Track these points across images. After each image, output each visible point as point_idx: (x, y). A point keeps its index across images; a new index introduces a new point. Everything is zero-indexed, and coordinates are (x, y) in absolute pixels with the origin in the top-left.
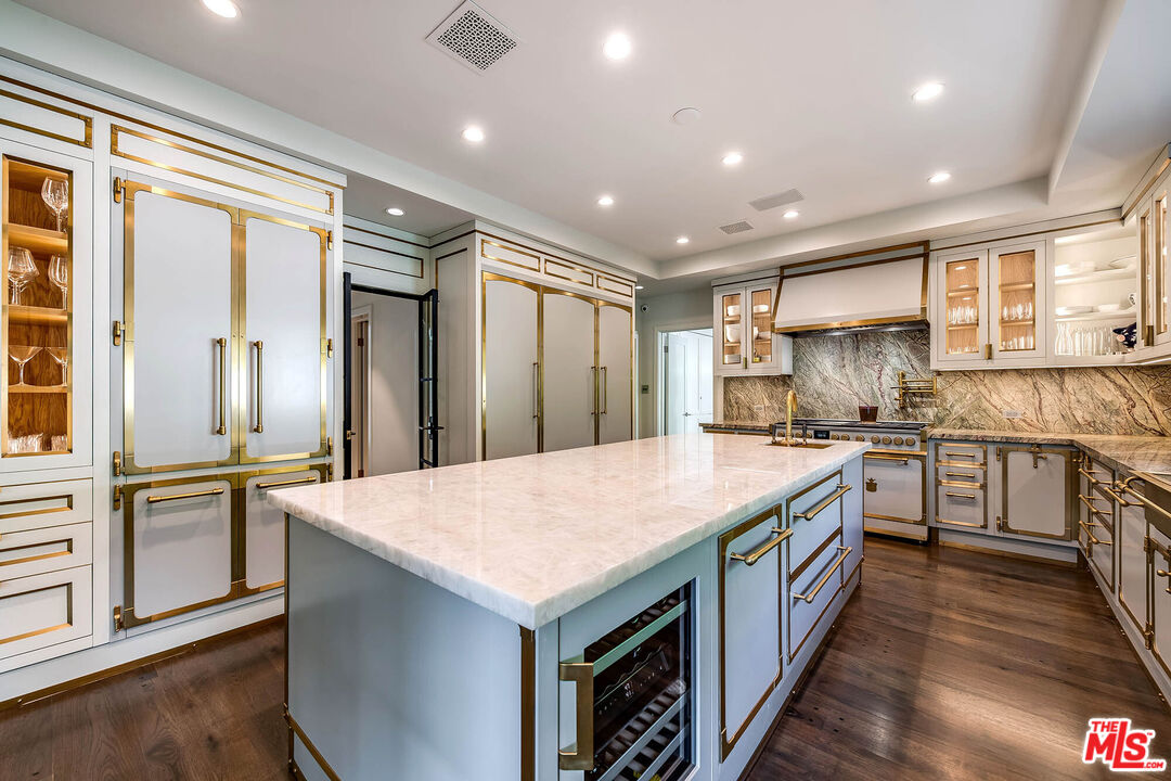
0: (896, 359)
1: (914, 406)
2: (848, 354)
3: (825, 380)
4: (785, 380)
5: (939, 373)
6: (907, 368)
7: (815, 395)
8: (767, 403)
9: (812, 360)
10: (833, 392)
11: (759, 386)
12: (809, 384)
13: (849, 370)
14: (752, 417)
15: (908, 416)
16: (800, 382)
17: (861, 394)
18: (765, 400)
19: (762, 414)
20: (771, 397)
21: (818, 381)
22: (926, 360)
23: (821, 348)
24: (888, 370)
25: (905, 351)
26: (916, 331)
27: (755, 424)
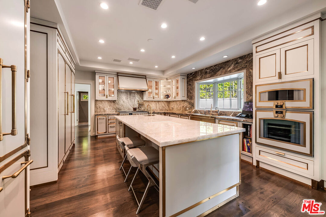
0: (137, 98)
1: (140, 107)
2: (129, 96)
3: (124, 102)
4: (114, 101)
5: (144, 101)
6: (139, 100)
7: (121, 105)
8: (109, 107)
9: (121, 97)
10: (125, 104)
11: (106, 103)
12: (120, 102)
13: (129, 99)
14: (104, 111)
15: (139, 109)
16: (117, 102)
17: (131, 105)
18: (108, 107)
19: (107, 110)
20: (110, 106)
21: (122, 102)
22: (143, 98)
23: (123, 94)
24: (136, 100)
25: (139, 96)
26: (141, 93)
27: (105, 113)
